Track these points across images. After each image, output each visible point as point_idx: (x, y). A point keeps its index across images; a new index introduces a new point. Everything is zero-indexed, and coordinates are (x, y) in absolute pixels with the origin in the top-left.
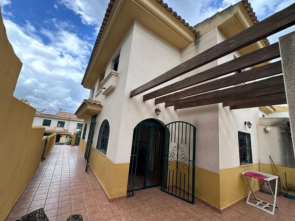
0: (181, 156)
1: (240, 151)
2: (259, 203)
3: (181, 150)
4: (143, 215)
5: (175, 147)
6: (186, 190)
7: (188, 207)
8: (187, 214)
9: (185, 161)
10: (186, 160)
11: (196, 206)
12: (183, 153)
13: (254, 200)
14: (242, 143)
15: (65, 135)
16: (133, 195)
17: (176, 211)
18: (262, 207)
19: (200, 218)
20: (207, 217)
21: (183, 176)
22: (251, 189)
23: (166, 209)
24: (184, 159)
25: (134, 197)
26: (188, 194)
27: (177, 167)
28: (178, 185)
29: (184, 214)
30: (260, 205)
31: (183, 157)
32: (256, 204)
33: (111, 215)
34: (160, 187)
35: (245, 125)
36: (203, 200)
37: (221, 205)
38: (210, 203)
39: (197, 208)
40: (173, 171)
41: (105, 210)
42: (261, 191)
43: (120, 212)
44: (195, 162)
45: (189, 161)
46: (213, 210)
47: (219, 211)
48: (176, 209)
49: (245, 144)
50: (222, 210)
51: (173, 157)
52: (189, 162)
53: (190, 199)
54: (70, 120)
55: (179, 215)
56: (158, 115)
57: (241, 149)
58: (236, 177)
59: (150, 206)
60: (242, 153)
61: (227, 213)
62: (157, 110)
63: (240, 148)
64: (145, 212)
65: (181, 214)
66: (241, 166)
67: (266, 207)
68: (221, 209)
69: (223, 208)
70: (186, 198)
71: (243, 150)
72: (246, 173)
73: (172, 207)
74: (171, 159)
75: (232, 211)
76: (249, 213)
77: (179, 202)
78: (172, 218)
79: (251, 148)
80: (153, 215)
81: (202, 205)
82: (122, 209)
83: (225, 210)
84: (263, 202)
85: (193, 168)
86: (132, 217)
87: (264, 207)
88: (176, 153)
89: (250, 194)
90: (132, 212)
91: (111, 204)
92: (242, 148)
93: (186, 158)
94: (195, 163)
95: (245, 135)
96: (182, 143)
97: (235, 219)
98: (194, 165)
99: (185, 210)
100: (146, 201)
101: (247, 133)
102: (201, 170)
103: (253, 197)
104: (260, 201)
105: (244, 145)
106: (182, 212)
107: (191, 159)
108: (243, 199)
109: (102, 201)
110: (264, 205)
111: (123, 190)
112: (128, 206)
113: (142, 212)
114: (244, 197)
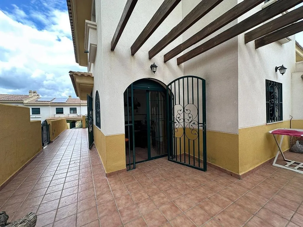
0: (189, 120)
1: (268, 105)
2: (289, 164)
3: (188, 112)
4: (143, 187)
5: (180, 110)
6: (197, 156)
7: (199, 176)
8: (197, 182)
9: (193, 125)
10: (194, 123)
11: (208, 173)
12: (190, 115)
13: (283, 161)
14: (270, 95)
15: (79, 120)
16: (134, 168)
17: (183, 181)
18: (295, 168)
19: (212, 186)
20: (222, 184)
21: (191, 142)
22: (280, 149)
23: (172, 179)
24: (193, 122)
25: (136, 169)
26: (199, 161)
27: (184, 133)
28: (187, 153)
29: (193, 183)
30: (291, 166)
31: (190, 120)
32: (286, 166)
33: (105, 190)
34: (167, 157)
35: (276, 71)
36: (217, 166)
37: (240, 170)
38: (226, 169)
39: (210, 175)
40: (180, 138)
41: (99, 185)
42: (291, 151)
43: (116, 186)
44: (206, 124)
45: (198, 123)
46: (230, 176)
47: (238, 177)
48: (184, 178)
49: (274, 97)
50: (242, 175)
51: (179, 122)
52: (198, 125)
53: (202, 166)
54: (80, 106)
55: (187, 185)
56: (154, 72)
57: (268, 103)
58: (261, 137)
59: (152, 177)
60: (270, 108)
61: (248, 178)
62: (153, 66)
63: (268, 101)
64: (145, 184)
65: (189, 184)
66: (268, 124)
67: (299, 168)
68: (240, 174)
69: (243, 173)
70: (197, 165)
71: (271, 105)
72: (274, 131)
73: (179, 176)
74: (177, 125)
75: (255, 175)
76: (277, 176)
77: (189, 170)
78: (177, 189)
79: (282, 102)
80: (154, 187)
81: (216, 172)
82: (119, 183)
83: (245, 175)
84: (295, 163)
85: (203, 132)
86: (128, 190)
87: (296, 168)
88: (182, 117)
89: (278, 154)
90: (130, 186)
91: (109, 179)
92: (270, 102)
93: (194, 121)
94: (206, 126)
95: (275, 85)
96: (188, 104)
97: (259, 184)
98: (204, 128)
99: (195, 179)
100: (148, 172)
101: (278, 83)
102: (214, 133)
103: (281, 158)
104: (290, 162)
105: (272, 99)
106: (190, 181)
107: (201, 121)
108: (269, 160)
109: (98, 177)
110: (295, 166)
111: (122, 163)
112: (127, 179)
113: (143, 184)
114: (269, 159)
